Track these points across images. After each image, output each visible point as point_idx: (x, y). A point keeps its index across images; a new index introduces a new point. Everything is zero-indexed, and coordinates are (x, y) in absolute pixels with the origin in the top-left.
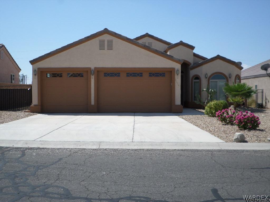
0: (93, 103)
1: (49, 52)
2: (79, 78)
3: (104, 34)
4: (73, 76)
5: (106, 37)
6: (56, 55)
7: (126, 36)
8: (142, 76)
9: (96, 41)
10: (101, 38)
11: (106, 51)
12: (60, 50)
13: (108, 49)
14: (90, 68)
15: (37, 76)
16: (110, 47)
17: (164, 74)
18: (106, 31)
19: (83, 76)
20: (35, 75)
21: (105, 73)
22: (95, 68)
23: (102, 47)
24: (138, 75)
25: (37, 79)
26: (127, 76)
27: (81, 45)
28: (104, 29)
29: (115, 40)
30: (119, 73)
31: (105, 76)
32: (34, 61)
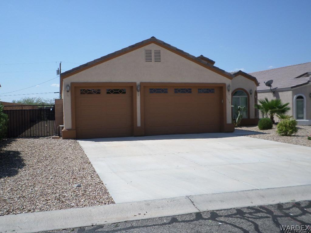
0: (139, 124)
1: (85, 63)
2: (120, 95)
3: (151, 43)
4: (113, 93)
5: (153, 47)
6: (94, 67)
7: (176, 47)
8: (191, 92)
9: (141, 51)
10: (147, 47)
11: (153, 63)
12: (99, 61)
13: (155, 61)
14: (135, 83)
15: (69, 93)
16: (158, 59)
17: (213, 89)
18: (153, 40)
19: (125, 93)
20: (68, 91)
21: (151, 89)
22: (141, 83)
23: (148, 58)
24: (187, 91)
25: (70, 96)
26: (176, 92)
27: (124, 55)
28: (152, 37)
29: (163, 50)
30: (167, 89)
31: (151, 92)
32: (67, 74)
